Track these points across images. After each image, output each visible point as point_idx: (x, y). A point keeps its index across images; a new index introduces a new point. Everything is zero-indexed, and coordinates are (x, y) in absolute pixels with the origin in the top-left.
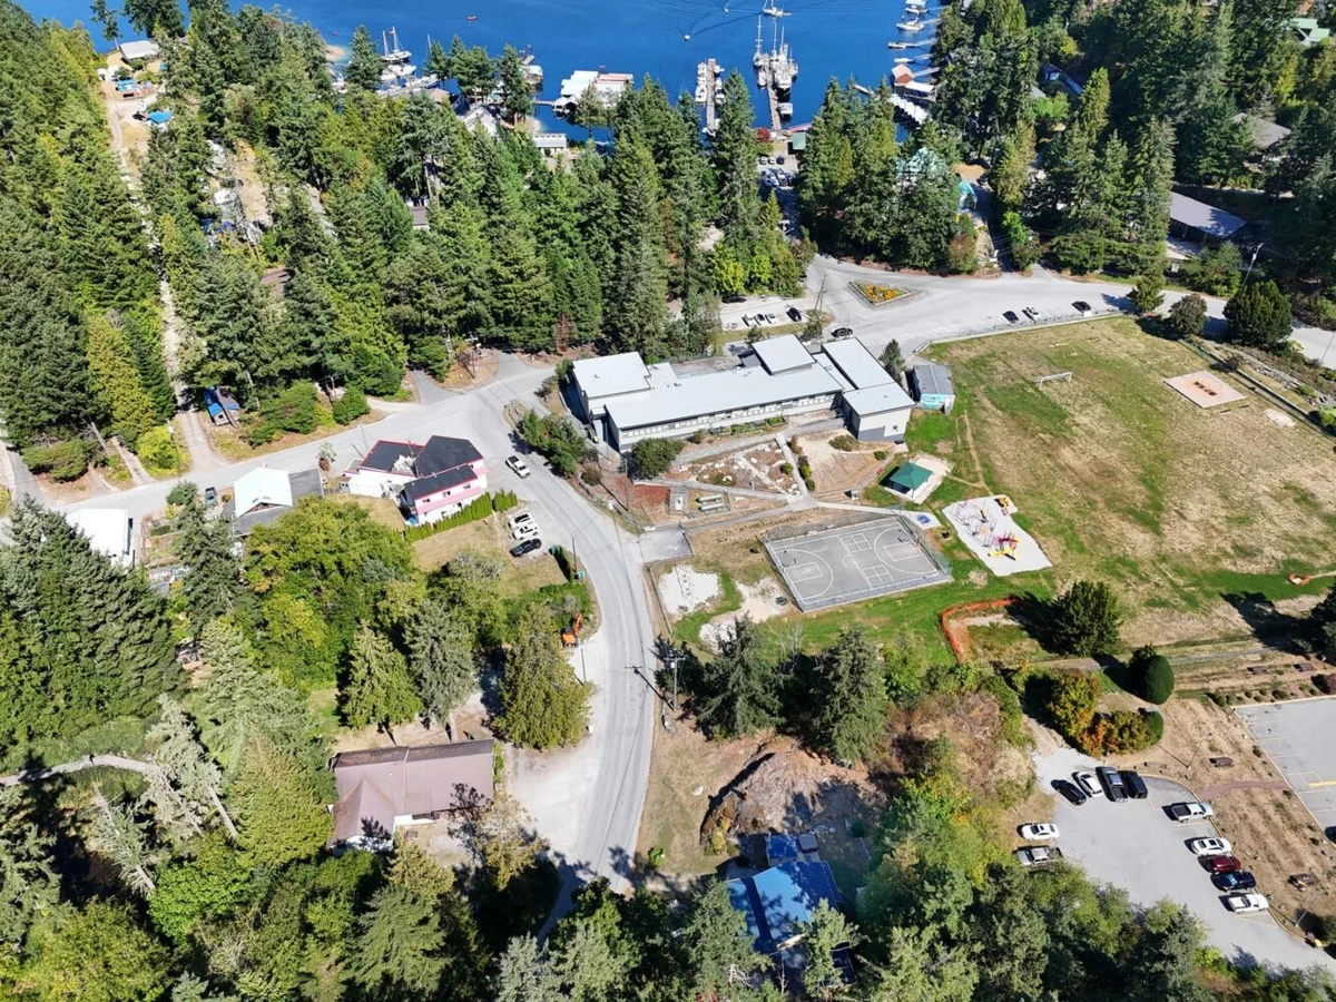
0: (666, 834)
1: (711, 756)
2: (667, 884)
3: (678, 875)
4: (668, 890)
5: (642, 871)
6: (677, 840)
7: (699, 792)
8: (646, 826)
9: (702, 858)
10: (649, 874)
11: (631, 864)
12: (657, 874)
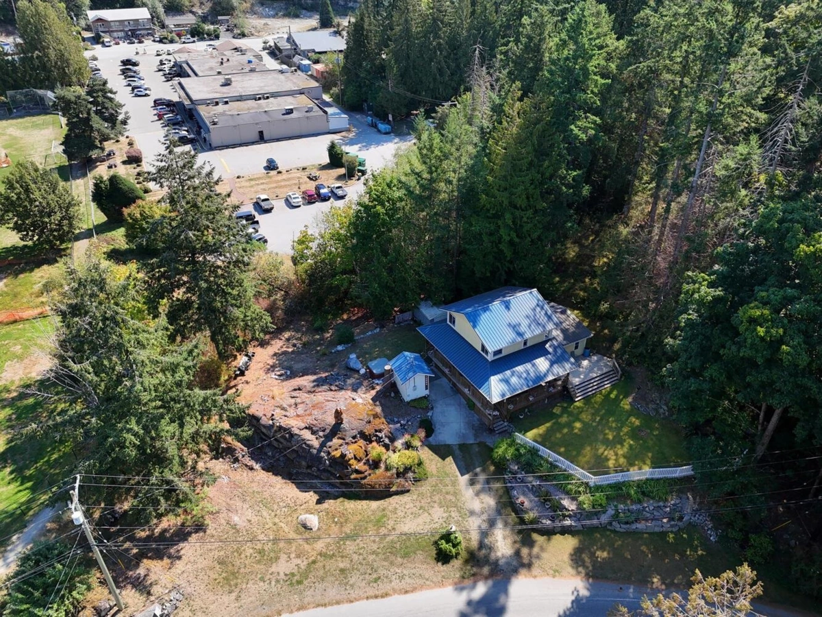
0: (403, 549)
1: (236, 519)
2: (492, 523)
3: (472, 513)
4: (500, 525)
5: (486, 570)
6: (409, 526)
7: (313, 521)
8: (396, 584)
9: (432, 481)
10: (487, 557)
11: (480, 590)
12: (481, 545)
